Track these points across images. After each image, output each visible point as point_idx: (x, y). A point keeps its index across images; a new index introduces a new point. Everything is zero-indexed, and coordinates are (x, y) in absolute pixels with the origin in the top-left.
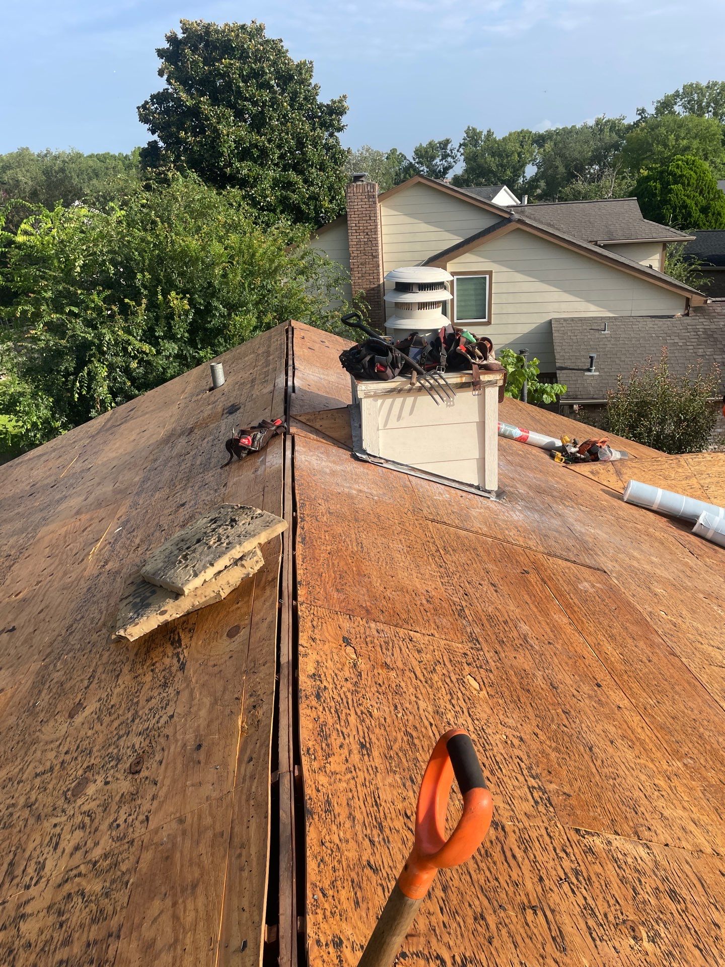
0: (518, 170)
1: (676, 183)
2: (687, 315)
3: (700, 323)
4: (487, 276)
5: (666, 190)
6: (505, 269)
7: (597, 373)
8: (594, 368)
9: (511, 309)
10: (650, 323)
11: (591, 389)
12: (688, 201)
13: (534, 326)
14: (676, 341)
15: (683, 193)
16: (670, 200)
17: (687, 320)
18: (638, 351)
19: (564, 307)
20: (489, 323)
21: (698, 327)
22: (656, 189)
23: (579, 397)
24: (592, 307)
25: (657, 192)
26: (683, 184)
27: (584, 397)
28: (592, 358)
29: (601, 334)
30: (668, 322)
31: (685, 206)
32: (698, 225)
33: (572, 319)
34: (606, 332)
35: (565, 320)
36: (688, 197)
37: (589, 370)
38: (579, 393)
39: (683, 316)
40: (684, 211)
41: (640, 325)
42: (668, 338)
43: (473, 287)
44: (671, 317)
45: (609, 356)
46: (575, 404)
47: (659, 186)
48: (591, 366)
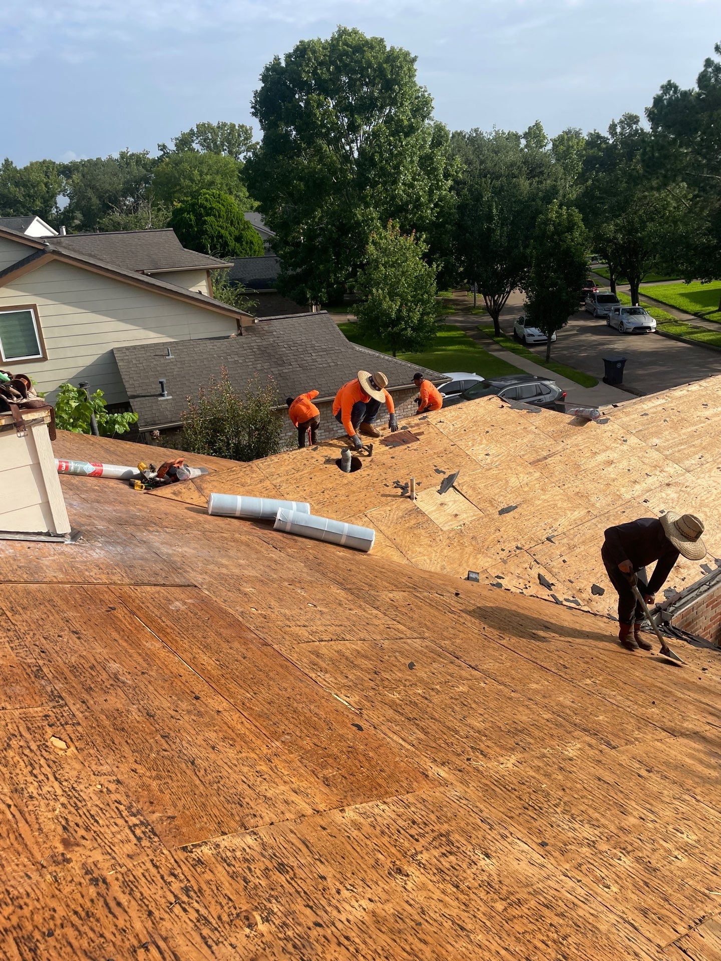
0: (48, 200)
1: (208, 215)
2: (241, 334)
3: (254, 341)
4: (31, 310)
5: (200, 221)
6: (50, 302)
7: (170, 397)
8: (166, 392)
9: (66, 342)
10: (209, 345)
11: (167, 413)
12: (223, 232)
13: (96, 357)
14: (236, 359)
15: (216, 224)
16: (206, 230)
17: (242, 339)
18: (205, 372)
19: (123, 336)
20: (45, 359)
21: (252, 344)
22: (191, 221)
23: (157, 422)
24: (152, 334)
25: (193, 223)
26: (215, 216)
27: (162, 421)
28: (161, 383)
29: (167, 359)
30: (225, 342)
31: (220, 236)
32: (236, 253)
33: (134, 347)
34: (171, 357)
35: (127, 348)
36: (221, 227)
37: (162, 395)
38: (157, 419)
39: (237, 335)
40: (221, 240)
41: (201, 348)
42: (229, 357)
43: (17, 322)
44: (228, 337)
45: (178, 379)
46: (156, 429)
47: (192, 217)
48: (163, 391)
